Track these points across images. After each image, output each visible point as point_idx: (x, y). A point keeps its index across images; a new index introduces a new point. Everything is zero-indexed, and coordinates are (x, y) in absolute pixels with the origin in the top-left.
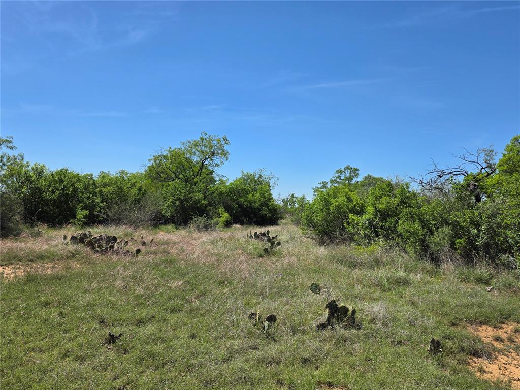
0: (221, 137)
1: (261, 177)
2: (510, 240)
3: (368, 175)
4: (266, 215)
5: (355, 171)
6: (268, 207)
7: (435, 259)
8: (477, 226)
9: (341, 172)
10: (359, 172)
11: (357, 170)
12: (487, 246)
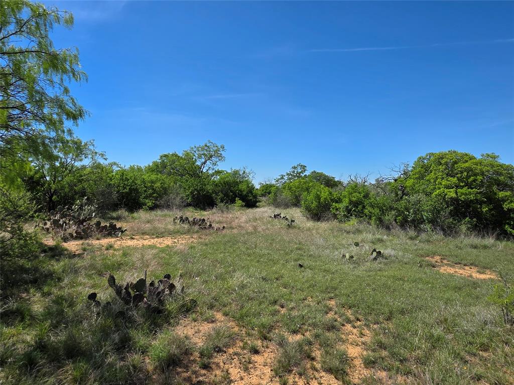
0: (219, 145)
1: (244, 172)
2: (425, 217)
3: (314, 171)
4: (251, 200)
5: (304, 168)
6: (252, 194)
7: (388, 228)
8: (408, 211)
9: (295, 168)
10: (307, 168)
11: (305, 167)
12: (413, 221)
